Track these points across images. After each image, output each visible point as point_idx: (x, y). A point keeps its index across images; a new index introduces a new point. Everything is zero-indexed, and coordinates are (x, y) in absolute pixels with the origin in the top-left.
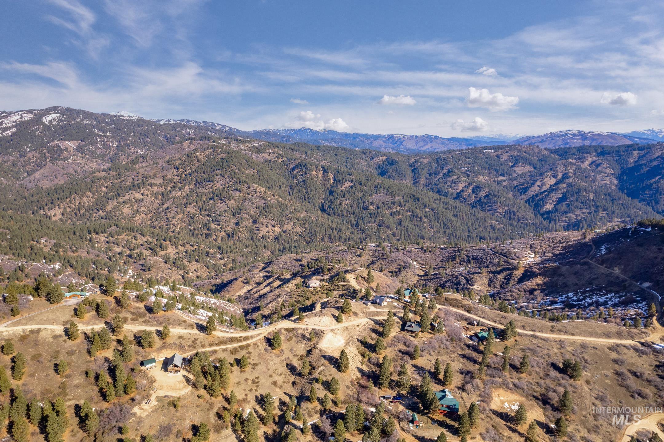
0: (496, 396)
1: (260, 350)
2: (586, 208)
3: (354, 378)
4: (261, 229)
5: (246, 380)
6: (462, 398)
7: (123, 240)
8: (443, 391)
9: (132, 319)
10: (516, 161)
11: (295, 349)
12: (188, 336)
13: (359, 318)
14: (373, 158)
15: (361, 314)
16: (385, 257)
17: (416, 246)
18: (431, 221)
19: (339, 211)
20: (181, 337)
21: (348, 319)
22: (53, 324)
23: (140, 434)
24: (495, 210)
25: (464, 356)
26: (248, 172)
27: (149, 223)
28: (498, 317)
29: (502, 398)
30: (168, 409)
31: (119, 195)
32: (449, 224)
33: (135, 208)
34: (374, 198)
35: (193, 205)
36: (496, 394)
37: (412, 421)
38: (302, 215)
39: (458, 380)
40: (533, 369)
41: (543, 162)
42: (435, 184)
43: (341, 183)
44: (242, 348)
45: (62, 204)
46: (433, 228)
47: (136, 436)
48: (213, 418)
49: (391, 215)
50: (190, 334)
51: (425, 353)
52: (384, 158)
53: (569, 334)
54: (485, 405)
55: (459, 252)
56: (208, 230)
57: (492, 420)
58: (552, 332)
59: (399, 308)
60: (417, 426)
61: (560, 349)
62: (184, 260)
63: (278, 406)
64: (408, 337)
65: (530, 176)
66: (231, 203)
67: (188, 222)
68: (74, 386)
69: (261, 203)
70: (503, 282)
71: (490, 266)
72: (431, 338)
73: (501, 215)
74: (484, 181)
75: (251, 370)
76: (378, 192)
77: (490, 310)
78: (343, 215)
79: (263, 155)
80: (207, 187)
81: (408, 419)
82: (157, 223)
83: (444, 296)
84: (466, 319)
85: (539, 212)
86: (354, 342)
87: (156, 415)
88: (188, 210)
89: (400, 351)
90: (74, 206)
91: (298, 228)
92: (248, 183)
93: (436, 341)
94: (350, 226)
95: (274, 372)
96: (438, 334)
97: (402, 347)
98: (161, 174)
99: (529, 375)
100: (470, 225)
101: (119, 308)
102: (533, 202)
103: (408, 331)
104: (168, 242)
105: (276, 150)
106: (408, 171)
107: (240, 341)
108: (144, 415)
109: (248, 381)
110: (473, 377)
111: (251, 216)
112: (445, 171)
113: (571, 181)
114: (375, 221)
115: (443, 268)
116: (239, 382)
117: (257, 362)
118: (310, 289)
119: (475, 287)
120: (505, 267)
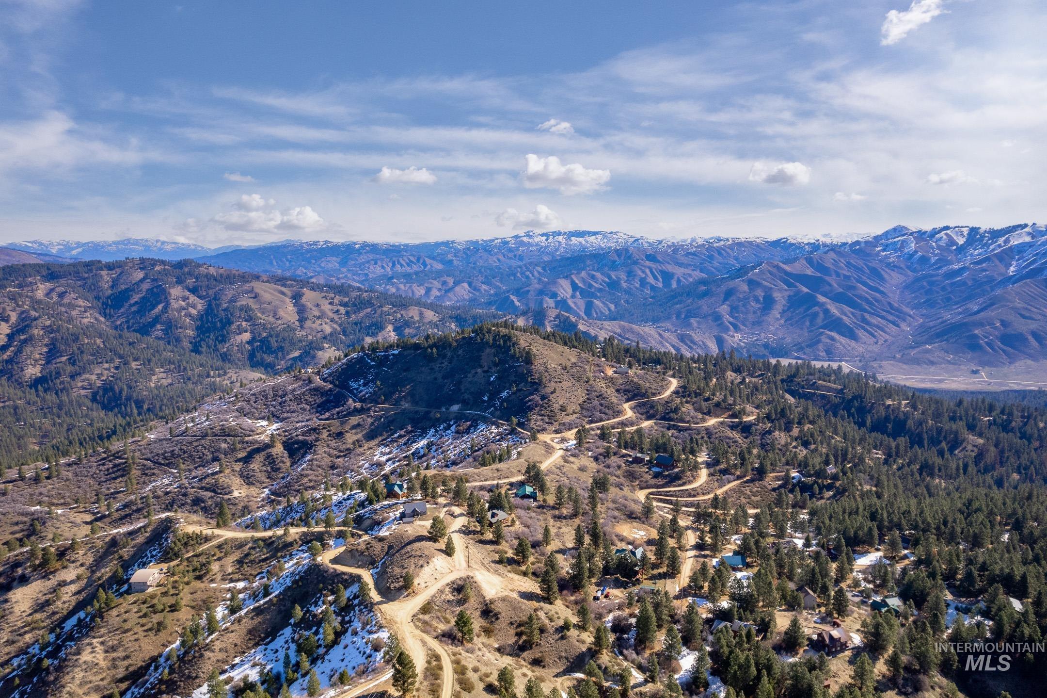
70: (268, 471)
85: (20, 383)
86: (496, 568)
107: (440, 668)
118: (150, 590)
119: (236, 494)
120: (249, 449)
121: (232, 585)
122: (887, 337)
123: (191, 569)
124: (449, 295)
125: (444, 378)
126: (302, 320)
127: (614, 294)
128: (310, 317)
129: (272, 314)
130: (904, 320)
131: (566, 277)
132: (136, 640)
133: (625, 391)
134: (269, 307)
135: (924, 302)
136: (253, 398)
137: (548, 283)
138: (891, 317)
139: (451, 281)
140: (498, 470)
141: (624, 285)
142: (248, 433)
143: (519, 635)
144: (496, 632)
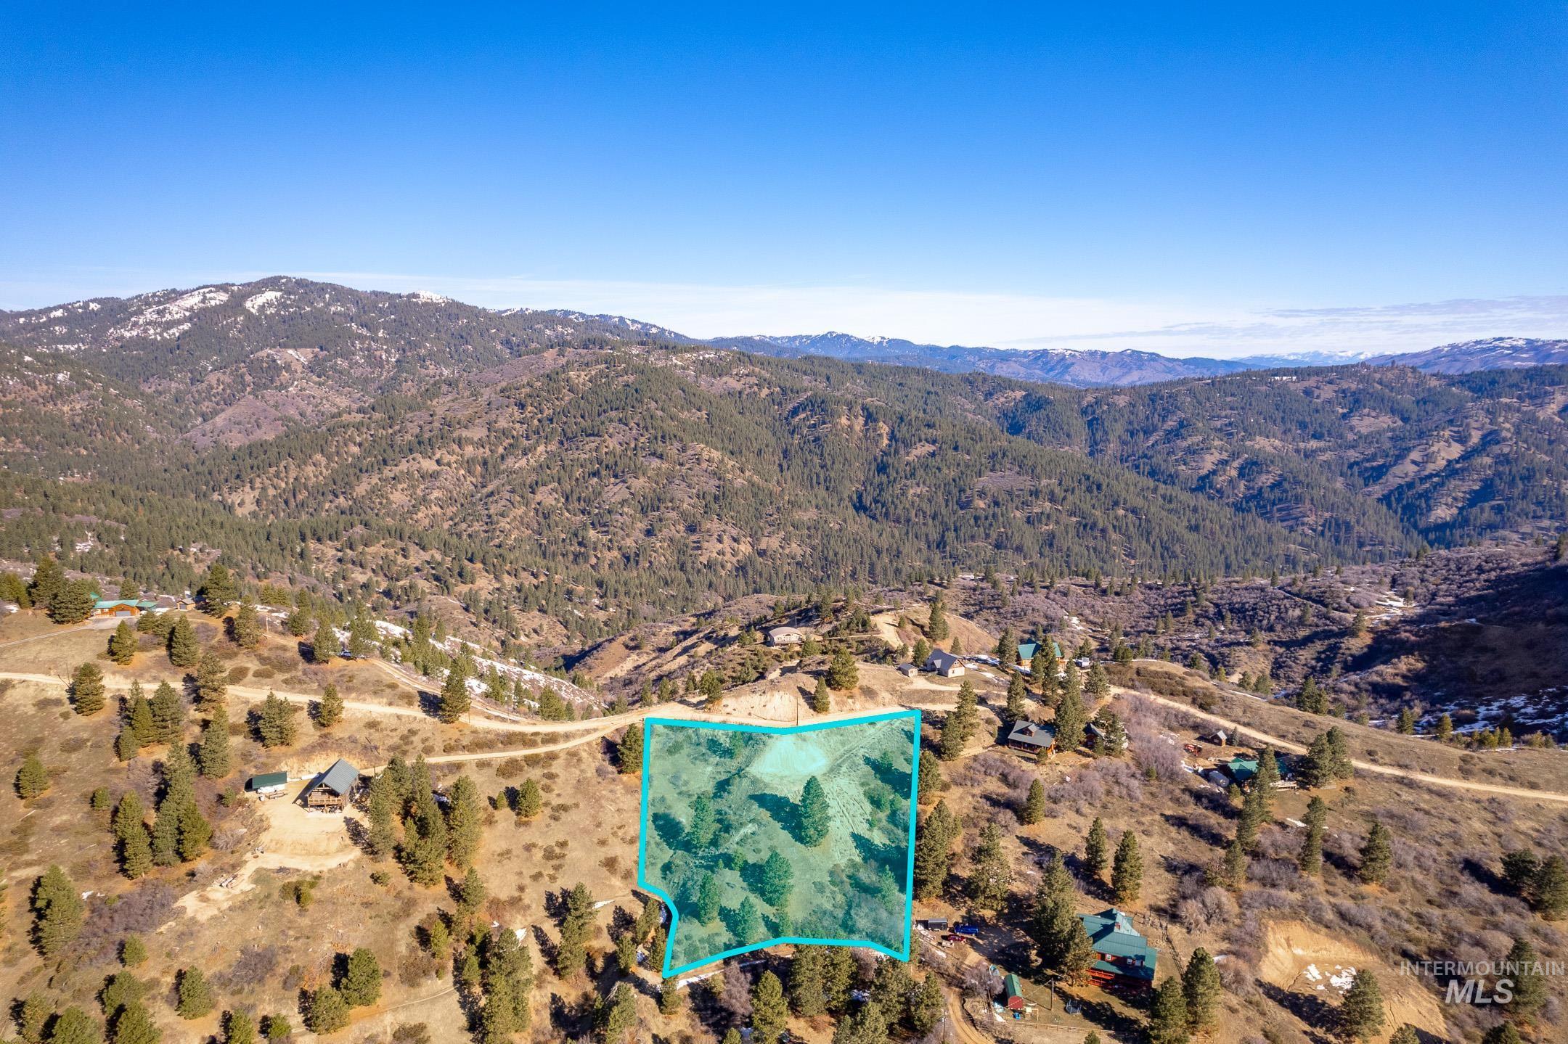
0: (1278, 944)
1: (582, 771)
2: (1551, 518)
3: (843, 862)
4: (705, 545)
5: (529, 848)
6: (1169, 941)
7: (375, 556)
8: (1109, 914)
9: (257, 674)
10: (1355, 402)
11: (684, 777)
12: (394, 722)
13: (877, 704)
14: (991, 394)
15: (885, 695)
16: (998, 603)
17: (1080, 580)
18: (1129, 538)
19: (899, 511)
20: (372, 725)
21: (844, 703)
22: (47, 673)
23: (176, 967)
24: (1297, 519)
25: (1180, 822)
26: (684, 415)
27: (446, 526)
28: (1292, 724)
29: (1299, 952)
30: (278, 904)
31: (385, 462)
32: (1177, 549)
33: (419, 493)
34: (986, 481)
35: (551, 486)
36: (1281, 937)
37: (1003, 998)
38: (808, 515)
39: (1159, 888)
40: (1402, 872)
41: (1429, 407)
42: (1145, 456)
43: (908, 445)
44: (532, 761)
45: (258, 480)
46: (1133, 557)
47: (164, 973)
48: (404, 940)
49: (1028, 521)
50: (399, 717)
51: (1062, 807)
52: (1019, 394)
53: (1522, 785)
54: (1242, 965)
55: (1195, 595)
56: (580, 544)
57: (1263, 1014)
58: (1466, 773)
59: (996, 685)
60: (1018, 1013)
61: (1494, 824)
62: (513, 607)
63: (609, 927)
64: (1015, 761)
65: (1391, 439)
66: (639, 483)
67: (536, 527)
68: (53, 829)
69: (711, 486)
70: (1313, 668)
71: (1278, 627)
72: (1086, 766)
73: (1314, 530)
74: (1269, 449)
75: (549, 821)
76: (997, 466)
77: (1268, 706)
78: (908, 521)
79: (725, 379)
80: (587, 448)
81: (990, 991)
82: (464, 526)
83: (1135, 666)
84: (1195, 727)
85: (1415, 526)
86: (854, 766)
87: (239, 918)
88: (538, 497)
89: (987, 798)
90: (283, 485)
91: (794, 545)
92: (681, 440)
93: (1098, 775)
94: (924, 546)
95: (614, 834)
96: (1105, 759)
97: (994, 786)
98: (486, 418)
99: (1391, 890)
100: (1230, 551)
101: (234, 644)
102: (1399, 500)
103: (1018, 744)
104: (479, 565)
105: (757, 369)
106: (1078, 425)
107: (533, 744)
108: (203, 917)
109: (534, 850)
110: (1205, 882)
111: (683, 515)
112: (1170, 424)
113: (1506, 450)
114: (987, 536)
115: (1150, 632)
116: (508, 852)
117: (569, 801)
120: (1320, 629)
142: (1348, 606)
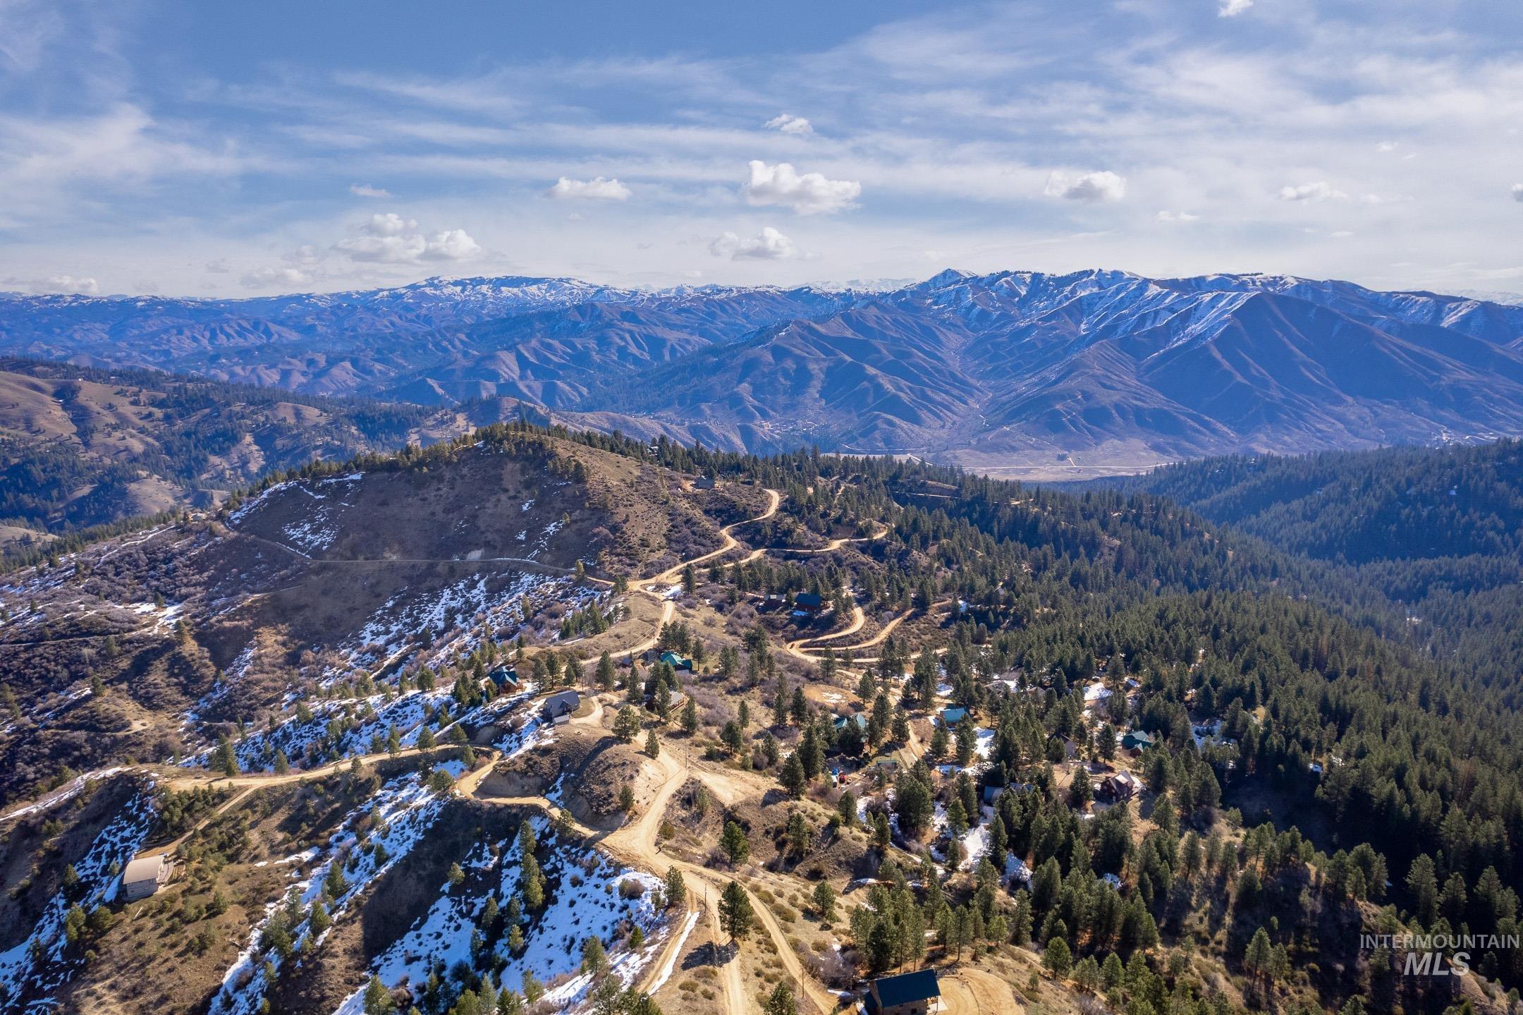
70: (182, 683)
118: (161, 890)
119: (137, 726)
120: (136, 652)
121: (293, 858)
122: (955, 418)
123: (214, 845)
124: (323, 380)
125: (447, 511)
126: (85, 434)
127: (584, 371)
128: (100, 426)
129: (22, 425)
130: (972, 395)
131: (509, 349)
132: (170, 970)
133: (716, 511)
134: (15, 413)
135: (991, 371)
136: (110, 568)
137: (483, 359)
138: (955, 392)
139: (322, 360)
140: (618, 636)
141: (596, 358)
142: (127, 625)
143: (780, 845)
144: (753, 846)
